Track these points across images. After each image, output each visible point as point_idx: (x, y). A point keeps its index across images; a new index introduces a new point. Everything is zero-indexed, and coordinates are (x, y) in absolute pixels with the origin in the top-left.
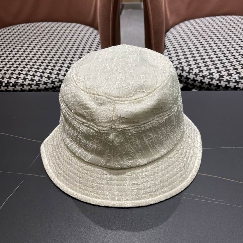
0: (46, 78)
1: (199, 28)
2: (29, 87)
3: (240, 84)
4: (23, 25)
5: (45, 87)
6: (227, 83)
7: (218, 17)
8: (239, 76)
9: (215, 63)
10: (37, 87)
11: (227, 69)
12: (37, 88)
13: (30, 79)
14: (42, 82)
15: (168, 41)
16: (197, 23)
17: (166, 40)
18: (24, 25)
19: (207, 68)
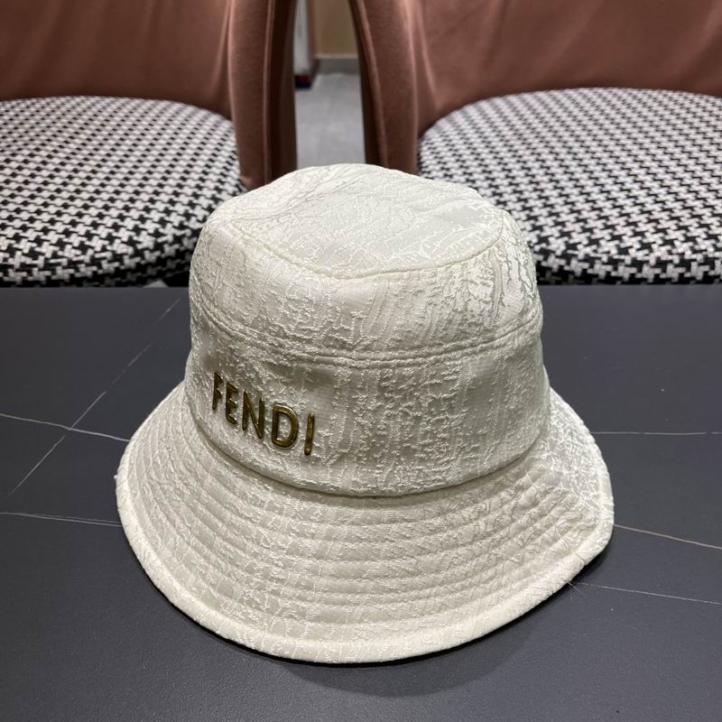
0: (74, 248)
1: (516, 118)
2: (24, 274)
3: (621, 268)
4: (14, 103)
5: (72, 275)
6: (586, 265)
7: (571, 92)
8: (617, 246)
9: (554, 211)
10: (48, 273)
11: (587, 226)
12: (48, 278)
13: (26, 251)
14: (64, 261)
15: (428, 153)
16: (511, 105)
17: (425, 148)
18: (18, 104)
19: (533, 225)
